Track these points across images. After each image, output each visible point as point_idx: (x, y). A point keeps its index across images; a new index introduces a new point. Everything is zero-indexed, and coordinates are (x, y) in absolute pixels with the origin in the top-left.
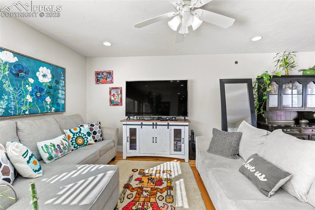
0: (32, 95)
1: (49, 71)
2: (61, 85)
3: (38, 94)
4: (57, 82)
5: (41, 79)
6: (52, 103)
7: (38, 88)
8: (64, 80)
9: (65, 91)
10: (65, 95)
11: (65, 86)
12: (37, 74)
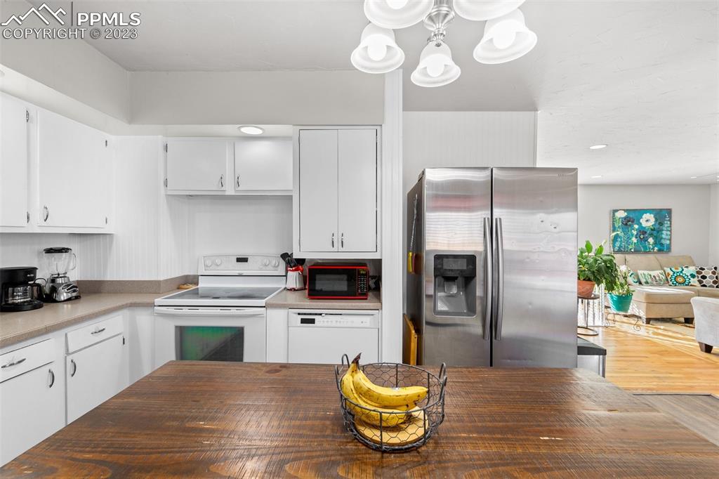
0: (636, 238)
1: (652, 216)
2: (666, 225)
3: (642, 237)
4: (661, 224)
5: (644, 224)
6: (655, 244)
7: (642, 231)
8: (670, 221)
9: (670, 231)
10: (670, 235)
11: (670, 227)
12: (641, 221)
